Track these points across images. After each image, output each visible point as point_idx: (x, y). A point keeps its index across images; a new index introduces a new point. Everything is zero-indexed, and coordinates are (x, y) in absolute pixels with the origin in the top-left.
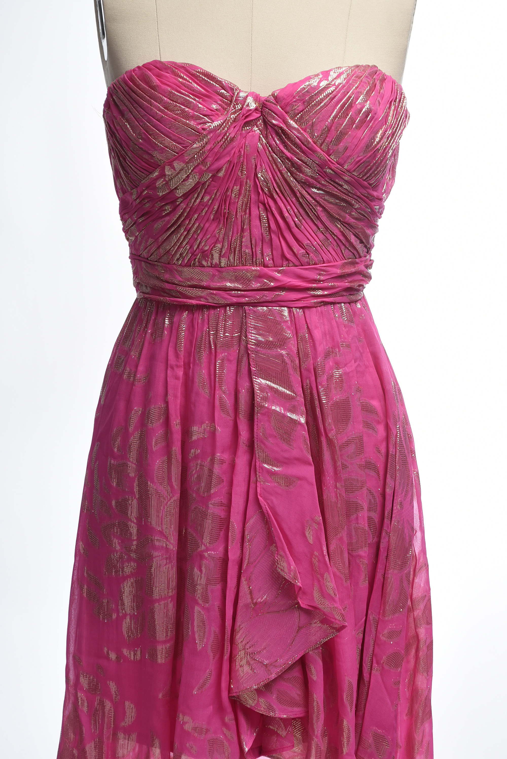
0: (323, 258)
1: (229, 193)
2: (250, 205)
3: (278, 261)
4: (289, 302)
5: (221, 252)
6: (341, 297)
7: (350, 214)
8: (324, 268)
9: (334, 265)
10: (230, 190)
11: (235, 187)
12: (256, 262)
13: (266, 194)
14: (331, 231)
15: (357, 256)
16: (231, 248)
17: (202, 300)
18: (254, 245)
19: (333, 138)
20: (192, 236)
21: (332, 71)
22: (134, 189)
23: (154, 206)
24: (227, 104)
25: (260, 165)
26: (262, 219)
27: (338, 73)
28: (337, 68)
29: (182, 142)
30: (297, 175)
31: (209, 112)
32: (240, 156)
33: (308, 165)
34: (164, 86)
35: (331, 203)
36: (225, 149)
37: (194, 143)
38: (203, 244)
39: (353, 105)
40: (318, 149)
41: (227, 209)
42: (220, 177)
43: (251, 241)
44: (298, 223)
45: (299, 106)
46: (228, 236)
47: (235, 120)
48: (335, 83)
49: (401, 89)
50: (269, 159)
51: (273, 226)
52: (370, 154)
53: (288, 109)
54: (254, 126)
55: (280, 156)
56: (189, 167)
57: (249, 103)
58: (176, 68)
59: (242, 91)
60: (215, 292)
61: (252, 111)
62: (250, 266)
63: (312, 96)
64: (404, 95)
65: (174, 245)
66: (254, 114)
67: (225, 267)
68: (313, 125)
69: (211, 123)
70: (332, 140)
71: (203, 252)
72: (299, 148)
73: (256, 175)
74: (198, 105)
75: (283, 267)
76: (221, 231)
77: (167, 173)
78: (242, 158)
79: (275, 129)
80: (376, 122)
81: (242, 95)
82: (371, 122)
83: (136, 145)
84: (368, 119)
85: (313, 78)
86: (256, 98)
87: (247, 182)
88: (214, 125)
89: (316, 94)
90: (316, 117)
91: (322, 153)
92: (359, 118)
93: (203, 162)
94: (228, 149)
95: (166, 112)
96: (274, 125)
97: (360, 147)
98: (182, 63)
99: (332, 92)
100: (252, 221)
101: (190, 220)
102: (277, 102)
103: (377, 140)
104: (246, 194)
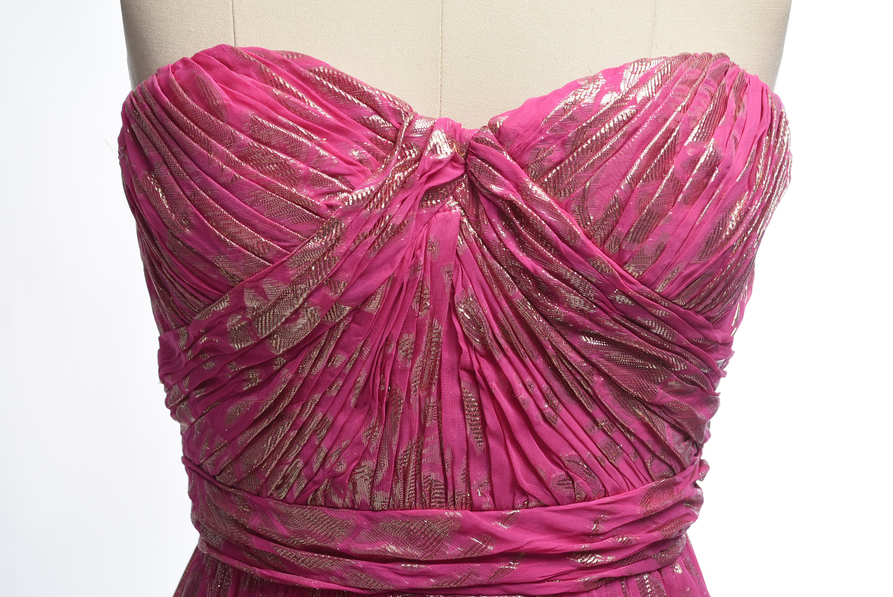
0: (603, 486)
1: (391, 350)
2: (439, 374)
3: (505, 497)
4: (527, 586)
5: (374, 477)
6: (643, 562)
7: (664, 385)
8: (607, 507)
9: (629, 498)
10: (393, 345)
11: (405, 336)
12: (454, 500)
13: (475, 350)
14: (623, 426)
15: (677, 469)
16: (396, 471)
17: (333, 579)
18: (449, 463)
19: (632, 226)
20: (308, 441)
21: (627, 68)
22: (182, 326)
23: (223, 369)
24: (383, 147)
25: (463, 286)
26: (468, 406)
27: (642, 74)
28: (638, 61)
29: (281, 236)
30: (548, 307)
31: (344, 168)
32: (415, 268)
33: (573, 287)
34: (238, 108)
35: (623, 366)
36: (381, 251)
37: (310, 238)
38: (333, 459)
39: (677, 150)
40: (597, 252)
41: (388, 384)
42: (370, 315)
43: (442, 455)
44: (549, 413)
45: (552, 150)
46: (390, 445)
47: (404, 184)
48: (635, 99)
49: (780, 105)
50: (483, 273)
51: (492, 420)
52: (714, 259)
53: (528, 158)
54: (447, 197)
55: (509, 267)
56: (299, 292)
57: (438, 146)
58: (268, 65)
59: (421, 118)
60: (361, 564)
61: (443, 165)
62: (440, 508)
63: (583, 128)
64: (785, 117)
65: (268, 457)
66: (449, 170)
67: (383, 510)
68: (584, 195)
69: (349, 192)
70: (629, 231)
71: (334, 477)
72: (552, 247)
73: (453, 308)
74: (317, 151)
75: (514, 509)
76: (374, 431)
77: (248, 303)
78: (420, 272)
79: (496, 205)
80: (730, 187)
81: (419, 125)
82: (717, 186)
83: (178, 239)
84: (712, 179)
85: (586, 85)
86: (452, 133)
87: (432, 324)
88: (355, 198)
89: (591, 123)
90: (593, 178)
91: (606, 259)
92: (691, 179)
93: (331, 281)
94: (389, 252)
95: (245, 169)
96: (494, 195)
97: (692, 245)
98: (283, 53)
99: (630, 119)
100: (444, 410)
101: (303, 405)
102: (501, 143)
103: (731, 226)
104: (431, 352)
